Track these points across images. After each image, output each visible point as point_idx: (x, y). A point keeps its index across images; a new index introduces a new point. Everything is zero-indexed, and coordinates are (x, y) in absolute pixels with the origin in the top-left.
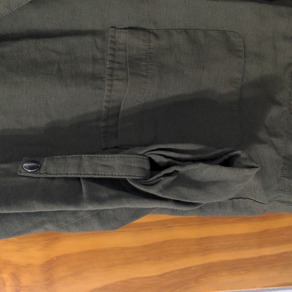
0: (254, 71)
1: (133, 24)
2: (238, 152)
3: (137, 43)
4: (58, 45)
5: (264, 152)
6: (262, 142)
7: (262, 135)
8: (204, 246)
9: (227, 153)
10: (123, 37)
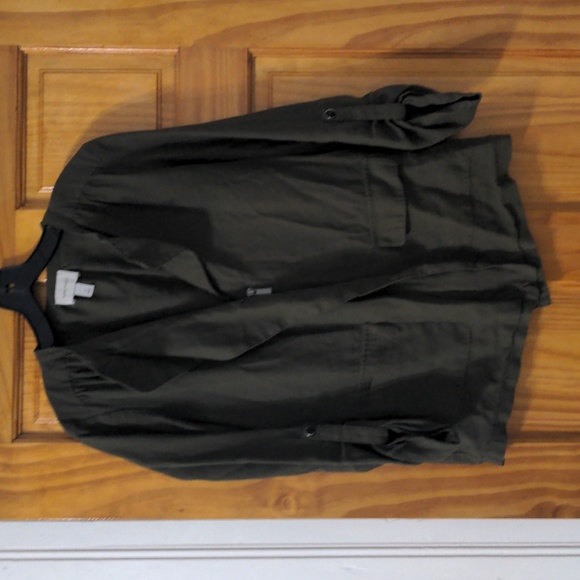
0: (479, 352)
1: (382, 320)
2: (448, 430)
3: (385, 336)
4: (328, 338)
5: (479, 422)
6: (477, 413)
7: (479, 407)
8: (435, 484)
9: (442, 429)
10: (374, 330)
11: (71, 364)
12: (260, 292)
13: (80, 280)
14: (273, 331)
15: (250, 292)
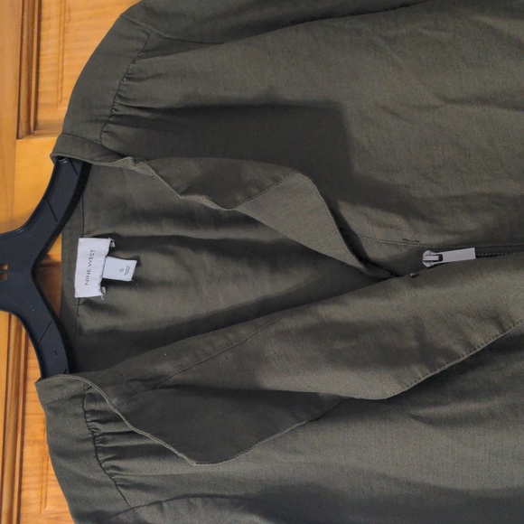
11: (93, 406)
12: (449, 256)
13: (112, 252)
14: (483, 337)
15: (429, 257)
